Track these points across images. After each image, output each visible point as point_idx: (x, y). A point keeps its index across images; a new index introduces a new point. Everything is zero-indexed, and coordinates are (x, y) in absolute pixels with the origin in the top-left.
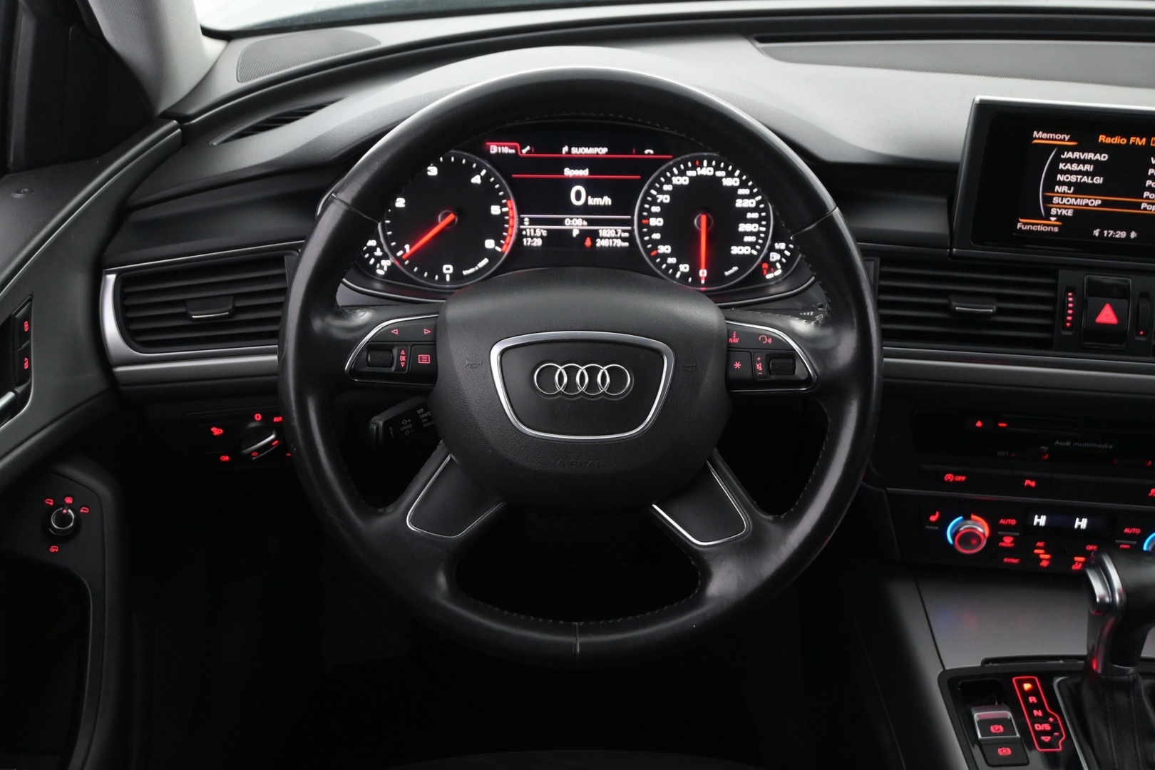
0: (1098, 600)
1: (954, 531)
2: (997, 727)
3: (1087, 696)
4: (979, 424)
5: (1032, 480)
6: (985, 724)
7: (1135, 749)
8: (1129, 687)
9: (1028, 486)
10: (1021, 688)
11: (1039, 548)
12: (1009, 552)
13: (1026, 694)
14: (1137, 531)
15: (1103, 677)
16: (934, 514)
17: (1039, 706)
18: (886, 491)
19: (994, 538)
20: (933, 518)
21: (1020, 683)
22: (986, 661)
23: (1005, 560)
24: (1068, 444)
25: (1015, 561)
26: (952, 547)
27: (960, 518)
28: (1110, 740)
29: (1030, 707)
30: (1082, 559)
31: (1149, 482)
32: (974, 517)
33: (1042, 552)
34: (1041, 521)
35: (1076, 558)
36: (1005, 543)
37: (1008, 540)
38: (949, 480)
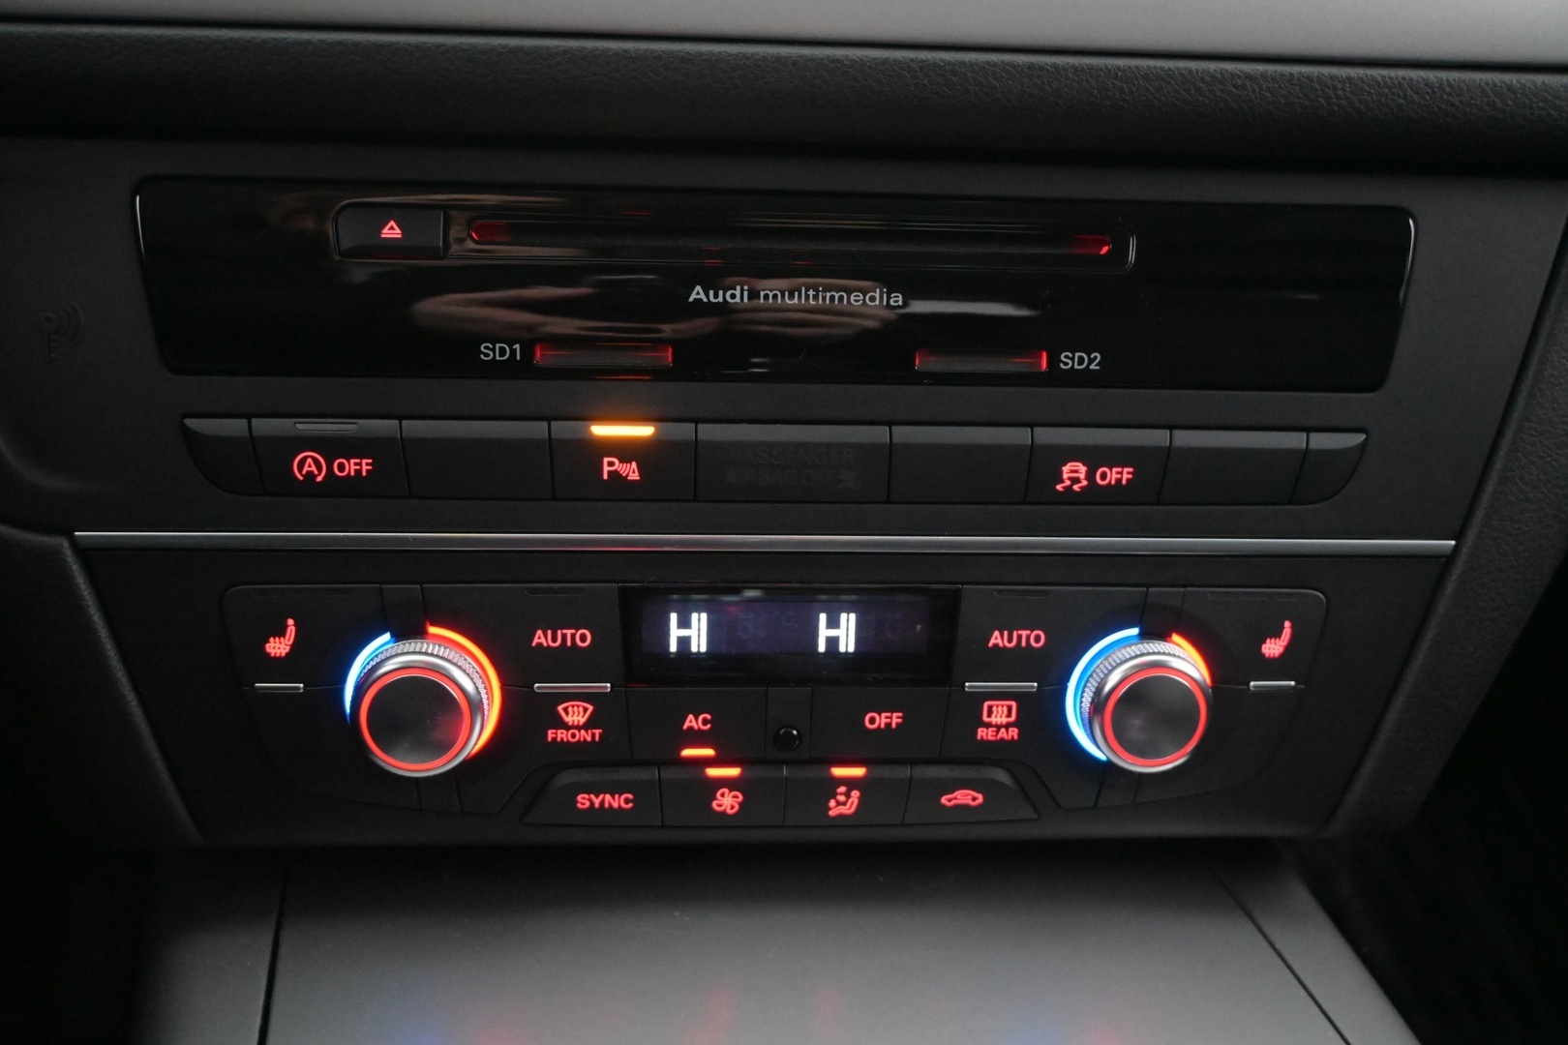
5: (625, 459)
11: (697, 738)
12: (584, 763)
14: (1034, 638)
16: (281, 633)
18: (73, 541)
19: (522, 710)
20: (278, 647)
23: (582, 800)
24: (739, 297)
25: (618, 802)
27: (385, 638)
30: (858, 772)
31: (1046, 436)
32: (433, 630)
33: (709, 752)
34: (691, 632)
35: (839, 772)
36: (567, 727)
37: (576, 714)
38: (310, 475)
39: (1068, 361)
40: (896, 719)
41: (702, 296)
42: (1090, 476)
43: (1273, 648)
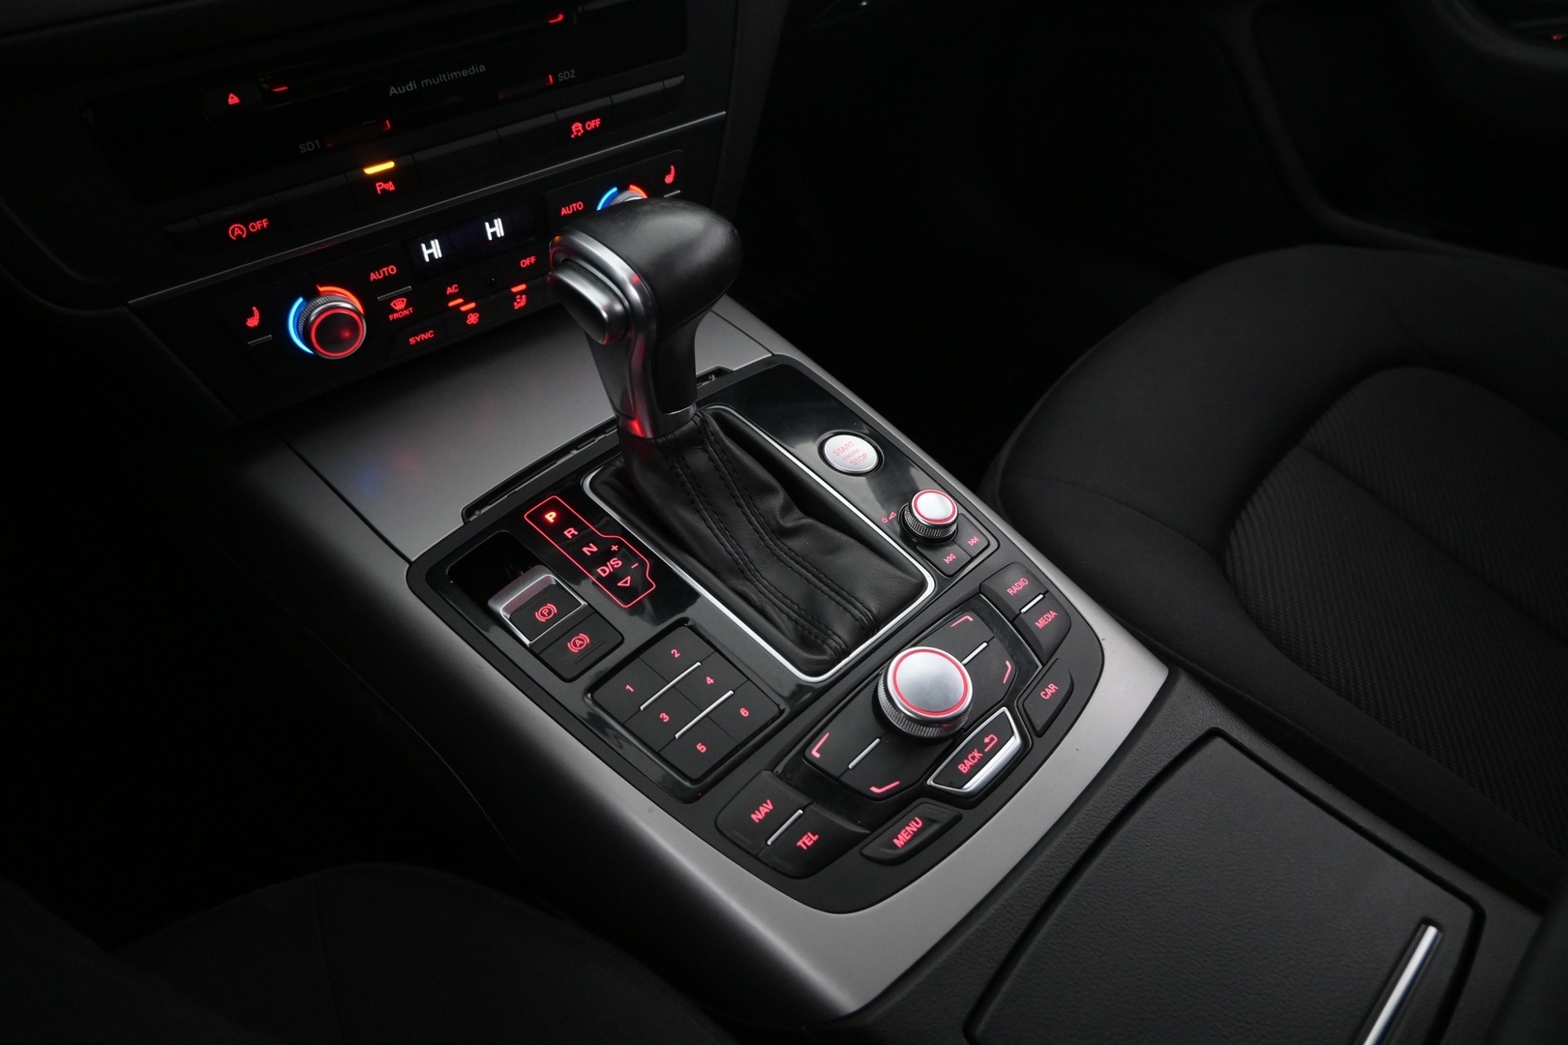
0: (605, 315)
1: (301, 329)
2: (544, 610)
3: (649, 484)
4: (233, 100)
5: (386, 181)
6: (523, 613)
7: (751, 523)
8: (698, 438)
9: (383, 190)
10: (544, 524)
11: (454, 297)
12: (409, 324)
13: (555, 530)
14: (579, 206)
15: (660, 441)
16: (251, 314)
17: (586, 538)
18: (129, 306)
19: (375, 311)
20: (253, 322)
21: (538, 517)
22: (469, 511)
23: (412, 341)
24: (411, 86)
25: (429, 335)
26: (315, 359)
27: (301, 300)
28: (711, 529)
29: (575, 546)
30: (523, 287)
31: (562, 114)
32: (321, 289)
33: (460, 301)
34: (433, 250)
35: (515, 290)
36: (396, 311)
37: (399, 304)
38: (239, 236)
39: (563, 76)
40: (533, 259)
41: (395, 91)
42: (584, 127)
43: (669, 179)
